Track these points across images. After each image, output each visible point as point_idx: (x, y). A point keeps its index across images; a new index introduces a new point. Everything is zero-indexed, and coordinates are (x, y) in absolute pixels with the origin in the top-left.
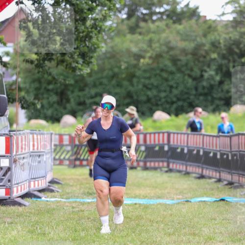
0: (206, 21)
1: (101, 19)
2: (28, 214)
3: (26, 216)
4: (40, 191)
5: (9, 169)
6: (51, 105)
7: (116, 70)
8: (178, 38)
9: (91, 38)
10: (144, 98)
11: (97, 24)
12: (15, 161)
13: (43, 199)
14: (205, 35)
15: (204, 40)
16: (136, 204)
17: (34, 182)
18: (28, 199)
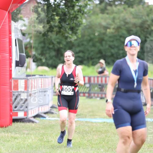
0: (148, 6)
1: (84, 6)
2: (38, 128)
3: (37, 130)
4: (45, 113)
5: (26, 100)
6: (51, 58)
7: (92, 36)
8: (131, 17)
9: (77, 18)
10: (109, 54)
11: (81, 9)
12: (30, 95)
13: (47, 118)
14: (148, 15)
15: (147, 18)
16: (104, 122)
17: (42, 107)
18: (38, 119)
